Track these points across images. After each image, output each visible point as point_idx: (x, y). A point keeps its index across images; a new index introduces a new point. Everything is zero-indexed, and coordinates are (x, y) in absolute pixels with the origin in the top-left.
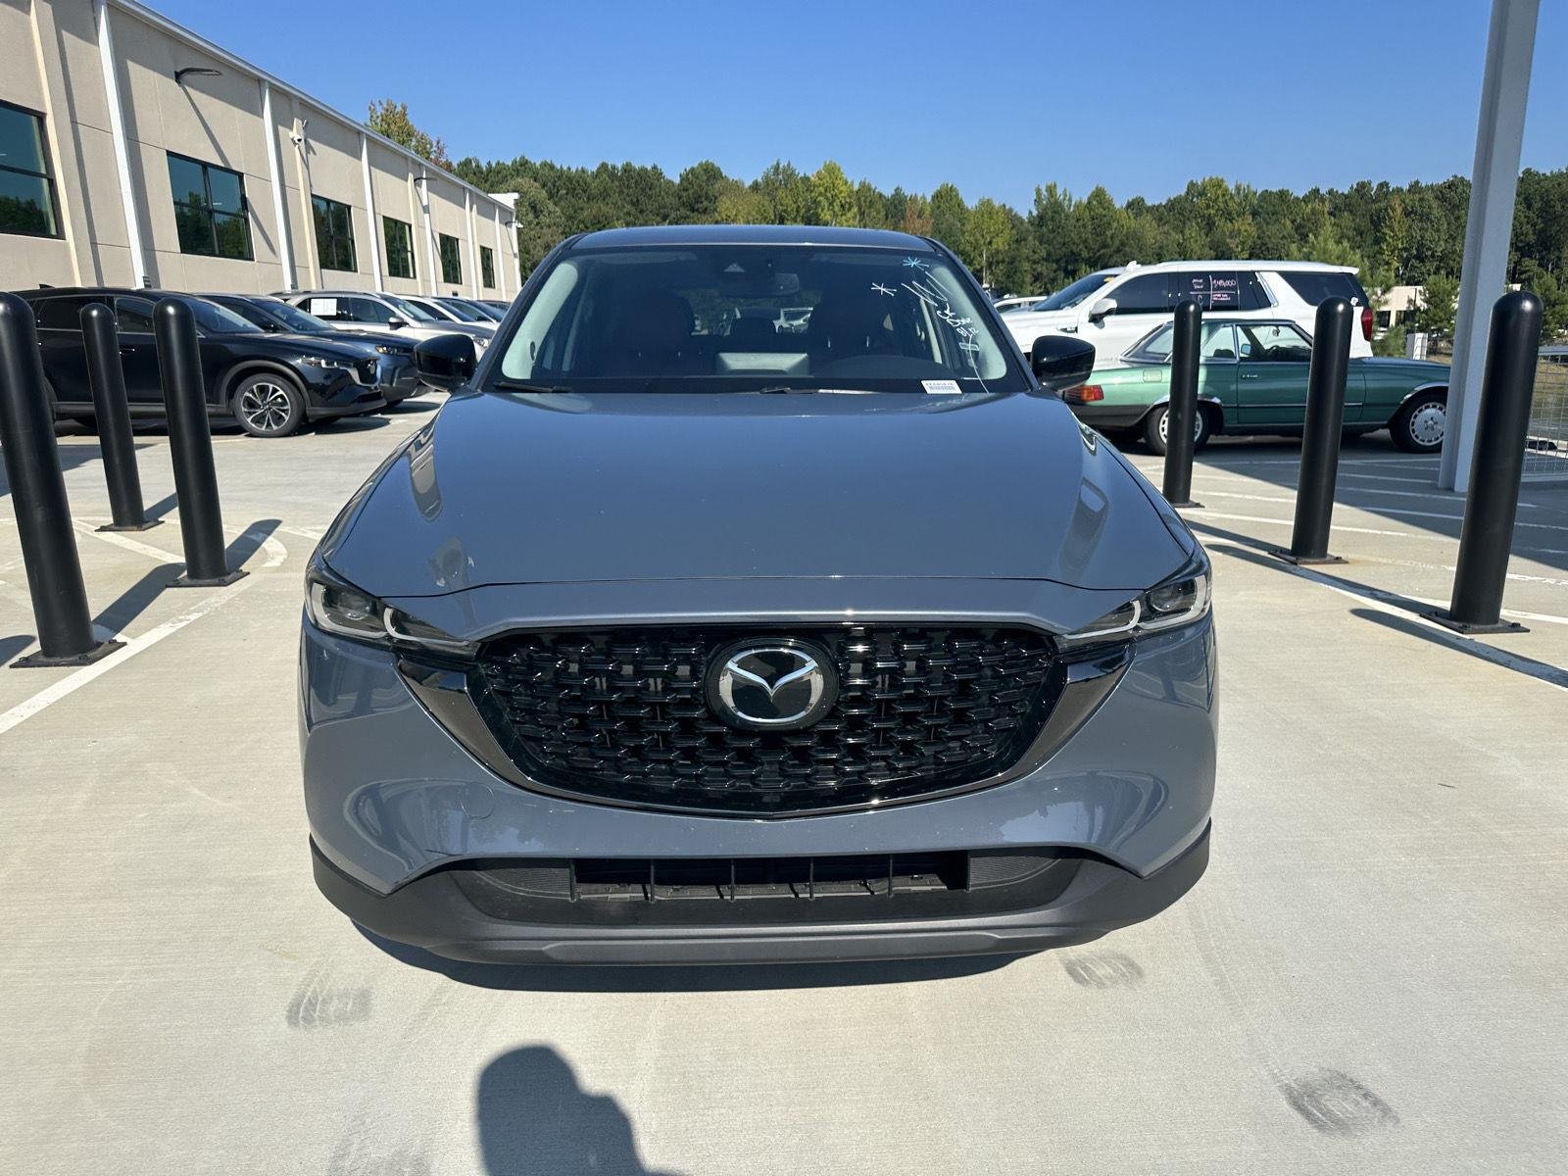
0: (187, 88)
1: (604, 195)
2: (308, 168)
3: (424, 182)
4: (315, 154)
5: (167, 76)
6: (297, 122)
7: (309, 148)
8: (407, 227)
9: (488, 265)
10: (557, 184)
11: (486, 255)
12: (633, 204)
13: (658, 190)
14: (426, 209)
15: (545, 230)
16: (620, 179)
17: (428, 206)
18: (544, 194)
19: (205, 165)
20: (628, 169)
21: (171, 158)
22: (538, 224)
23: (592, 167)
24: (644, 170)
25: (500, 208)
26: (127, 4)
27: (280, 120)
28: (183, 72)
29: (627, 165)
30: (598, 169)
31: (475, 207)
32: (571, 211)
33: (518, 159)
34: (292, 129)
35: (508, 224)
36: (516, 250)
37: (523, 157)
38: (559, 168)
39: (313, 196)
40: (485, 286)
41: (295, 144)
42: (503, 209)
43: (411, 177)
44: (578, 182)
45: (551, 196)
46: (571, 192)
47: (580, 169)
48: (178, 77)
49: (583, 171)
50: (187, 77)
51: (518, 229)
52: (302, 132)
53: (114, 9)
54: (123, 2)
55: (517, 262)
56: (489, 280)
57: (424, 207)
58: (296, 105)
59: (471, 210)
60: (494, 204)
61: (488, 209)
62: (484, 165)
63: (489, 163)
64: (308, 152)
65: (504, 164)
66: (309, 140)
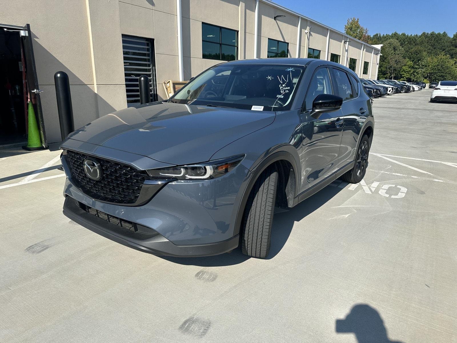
0: (277, 21)
1: (422, 43)
2: (309, 40)
3: (348, 42)
4: (312, 36)
5: (273, 18)
6: (308, 28)
7: (310, 34)
8: (339, 56)
9: (366, 67)
10: (405, 40)
11: (366, 64)
12: (432, 46)
13: (443, 40)
14: (347, 51)
15: (397, 56)
16: (428, 37)
17: (347, 50)
18: (399, 44)
19: (278, 41)
20: (432, 34)
21: (269, 40)
22: (394, 54)
23: (420, 34)
24: (439, 34)
25: (375, 49)
26: (265, 1)
27: (303, 27)
28: (277, 16)
29: (432, 33)
30: (422, 34)
31: (365, 49)
32: (408, 49)
33: (394, 33)
34: (306, 30)
35: (377, 54)
36: (378, 62)
37: (396, 32)
38: (407, 35)
39: (309, 48)
40: (364, 73)
41: (306, 34)
42: (376, 49)
43: (343, 41)
44: (412, 39)
45: (401, 45)
46: (410, 43)
47: (415, 35)
48: (275, 18)
49: (416, 35)
50: (278, 18)
51: (381, 56)
52: (309, 30)
53: (261, 2)
54: (264, 1)
55: (378, 66)
56: (365, 72)
57: (346, 50)
58: (309, 23)
59: (363, 50)
60: (373, 48)
61: (370, 50)
62: (382, 35)
63: (384, 35)
64: (310, 36)
65: (389, 35)
66: (311, 32)
